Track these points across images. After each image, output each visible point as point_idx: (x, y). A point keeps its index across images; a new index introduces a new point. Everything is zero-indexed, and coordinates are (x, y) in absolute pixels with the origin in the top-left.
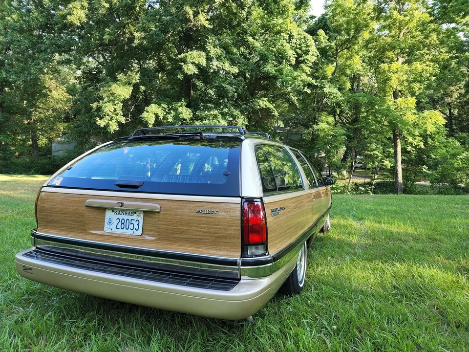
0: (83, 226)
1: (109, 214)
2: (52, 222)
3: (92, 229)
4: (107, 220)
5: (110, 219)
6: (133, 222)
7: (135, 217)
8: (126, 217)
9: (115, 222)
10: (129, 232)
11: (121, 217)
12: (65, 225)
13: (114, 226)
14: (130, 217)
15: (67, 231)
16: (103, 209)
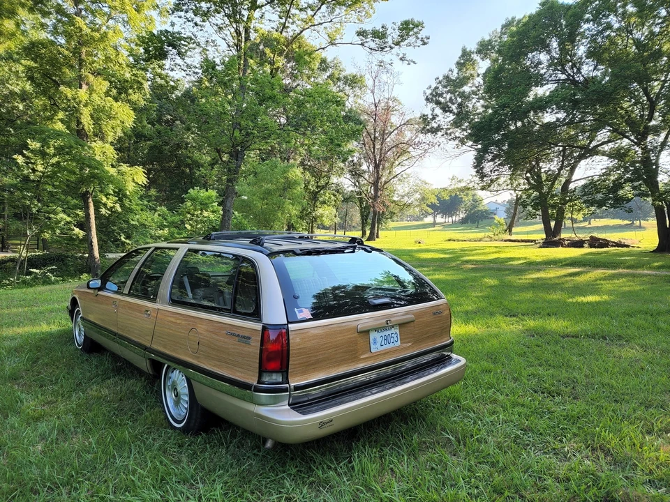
0: (355, 354)
1: (373, 335)
2: (317, 362)
3: (362, 354)
4: (372, 341)
5: (375, 339)
6: (393, 335)
7: (393, 331)
8: (387, 333)
9: (379, 340)
10: (392, 345)
11: (383, 334)
12: (334, 360)
13: (378, 345)
14: (390, 332)
15: (335, 366)
16: (366, 332)
